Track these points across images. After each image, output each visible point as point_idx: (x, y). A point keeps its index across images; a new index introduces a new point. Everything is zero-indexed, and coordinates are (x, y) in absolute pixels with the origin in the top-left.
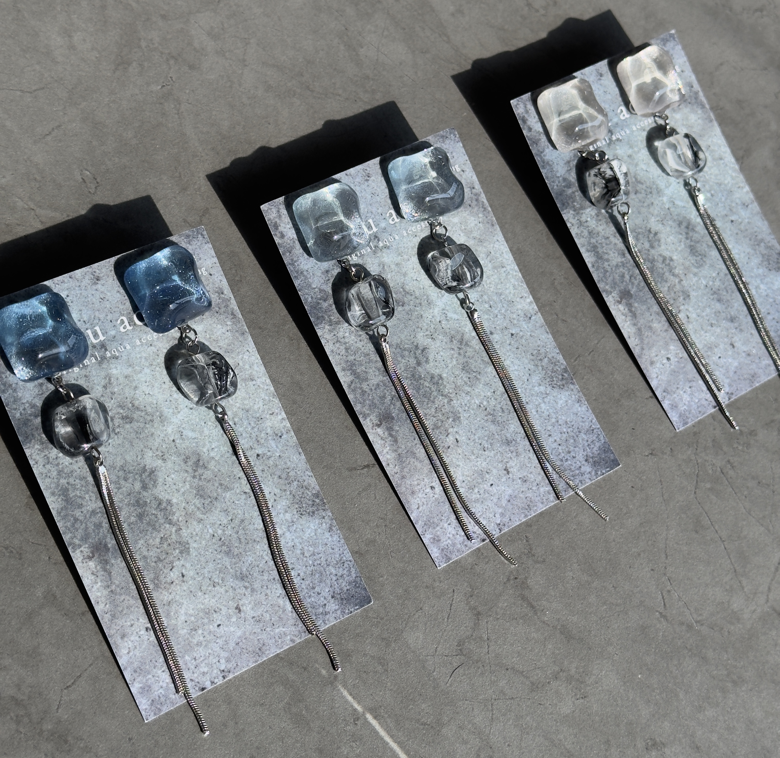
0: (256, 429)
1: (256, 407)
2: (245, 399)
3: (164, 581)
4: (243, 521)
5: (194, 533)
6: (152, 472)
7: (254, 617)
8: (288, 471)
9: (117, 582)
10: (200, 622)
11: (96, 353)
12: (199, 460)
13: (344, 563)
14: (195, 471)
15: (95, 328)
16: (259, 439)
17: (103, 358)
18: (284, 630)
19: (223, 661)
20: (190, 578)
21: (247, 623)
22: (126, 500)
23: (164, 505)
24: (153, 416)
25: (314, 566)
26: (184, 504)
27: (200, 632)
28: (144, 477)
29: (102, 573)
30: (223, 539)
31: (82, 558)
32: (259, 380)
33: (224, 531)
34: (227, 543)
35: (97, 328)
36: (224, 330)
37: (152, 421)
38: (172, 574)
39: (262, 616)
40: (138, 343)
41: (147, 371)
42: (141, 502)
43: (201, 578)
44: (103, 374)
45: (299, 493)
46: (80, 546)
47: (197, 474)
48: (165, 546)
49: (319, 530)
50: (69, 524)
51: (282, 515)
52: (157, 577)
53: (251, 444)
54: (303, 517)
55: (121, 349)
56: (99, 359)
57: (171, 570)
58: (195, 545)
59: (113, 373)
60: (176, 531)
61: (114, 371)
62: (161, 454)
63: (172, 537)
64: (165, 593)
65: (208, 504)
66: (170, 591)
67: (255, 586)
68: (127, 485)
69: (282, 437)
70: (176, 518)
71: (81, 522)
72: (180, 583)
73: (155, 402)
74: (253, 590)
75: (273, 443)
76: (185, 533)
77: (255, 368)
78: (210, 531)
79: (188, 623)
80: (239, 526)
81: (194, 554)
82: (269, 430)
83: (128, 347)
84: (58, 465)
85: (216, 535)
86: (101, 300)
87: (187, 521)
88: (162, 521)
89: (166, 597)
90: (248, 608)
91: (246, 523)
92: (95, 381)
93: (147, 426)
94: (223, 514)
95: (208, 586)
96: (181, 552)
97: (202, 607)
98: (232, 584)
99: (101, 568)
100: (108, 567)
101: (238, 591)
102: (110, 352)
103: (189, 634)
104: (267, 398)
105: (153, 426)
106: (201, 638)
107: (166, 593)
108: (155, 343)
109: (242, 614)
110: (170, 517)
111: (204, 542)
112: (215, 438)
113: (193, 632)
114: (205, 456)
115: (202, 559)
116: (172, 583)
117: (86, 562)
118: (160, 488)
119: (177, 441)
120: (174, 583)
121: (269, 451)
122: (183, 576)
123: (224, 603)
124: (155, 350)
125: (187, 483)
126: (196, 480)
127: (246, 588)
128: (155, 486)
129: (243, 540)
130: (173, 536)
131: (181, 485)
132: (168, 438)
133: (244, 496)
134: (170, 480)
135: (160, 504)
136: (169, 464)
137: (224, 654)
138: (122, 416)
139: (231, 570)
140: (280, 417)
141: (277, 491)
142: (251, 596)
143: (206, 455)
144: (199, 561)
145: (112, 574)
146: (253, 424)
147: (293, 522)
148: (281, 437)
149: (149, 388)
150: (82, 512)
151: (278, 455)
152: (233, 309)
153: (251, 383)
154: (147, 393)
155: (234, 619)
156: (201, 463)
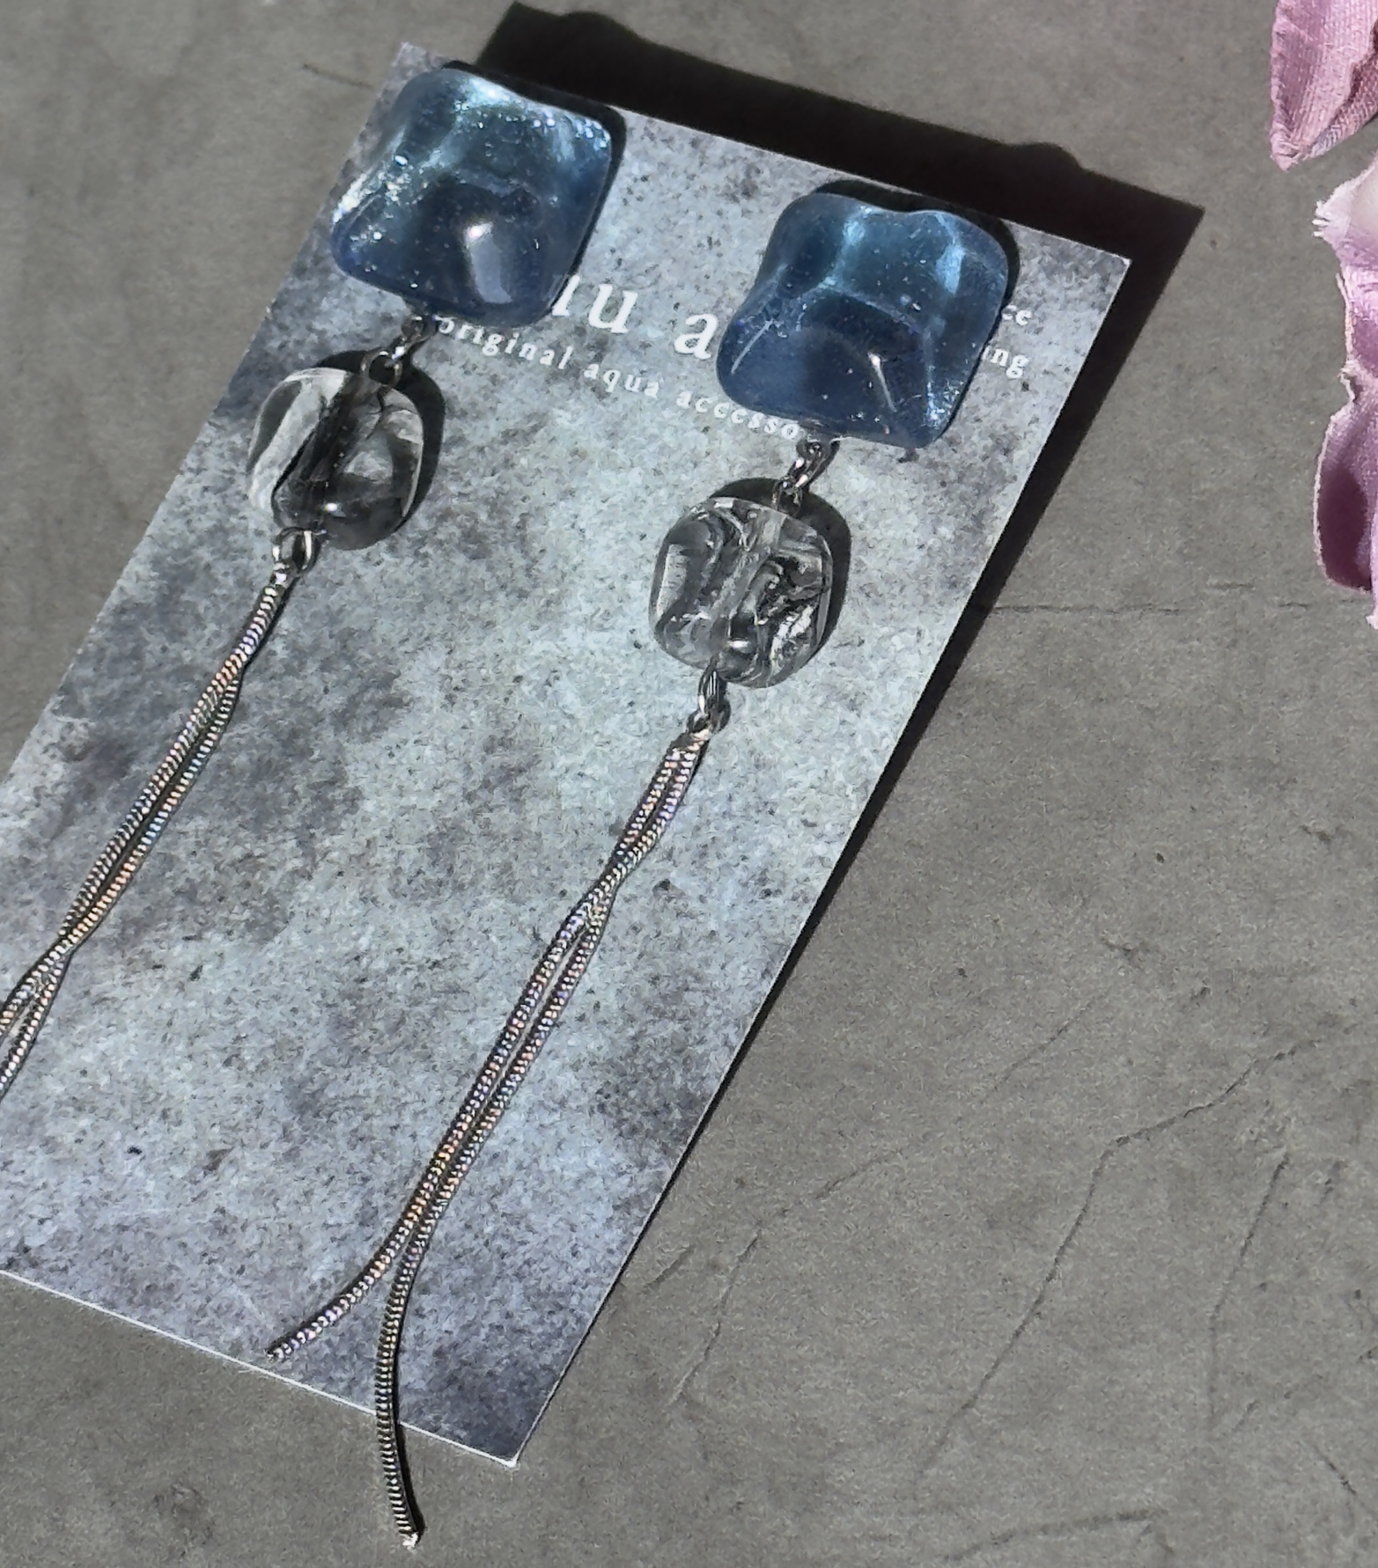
0: (729, 824)
1: (791, 774)
2: (784, 732)
3: (145, 946)
4: (454, 990)
5: (325, 913)
6: (397, 703)
7: (222, 1211)
8: (693, 985)
9: (59, 855)
10: (108, 1103)
11: (569, 350)
12: (521, 771)
13: (561, 1308)
14: (486, 785)
15: (626, 294)
16: (712, 852)
17: (574, 370)
18: (248, 1304)
19: (50, 1229)
20: (200, 995)
21: (194, 1207)
22: (276, 711)
23: (338, 794)
24: (535, 587)
25: (486, 1244)
26: (377, 832)
27: (84, 1122)
28: (368, 696)
29: (56, 808)
30: (367, 985)
31: (56, 739)
32: (869, 720)
33: (392, 970)
34: (364, 1001)
35: (630, 298)
36: (914, 538)
37: (522, 594)
38: (178, 949)
39: (243, 1228)
40: (684, 400)
41: (635, 477)
42: (301, 742)
43: (225, 1018)
44: (536, 404)
45: (652, 1054)
46: (80, 713)
47: (483, 794)
48: (236, 879)
49: (598, 1181)
50: (112, 650)
51: (557, 1063)
52: (141, 925)
53: (679, 844)
54: (597, 1115)
55: (633, 383)
56: (562, 366)
57: (188, 939)
58: (296, 939)
59: (558, 420)
60: (295, 871)
61: (562, 419)
62: (457, 682)
63: (272, 874)
64: (119, 972)
65: (427, 882)
66: (133, 978)
67: (306, 1153)
68: (315, 681)
69: (771, 899)
70: (327, 843)
71: (139, 669)
72: (172, 984)
73: (576, 560)
74: (291, 1155)
75: (731, 891)
76: (306, 891)
77: (894, 687)
78: (364, 942)
79: (84, 1080)
80: (435, 994)
81: (271, 956)
82: (758, 854)
83: (652, 391)
84: (233, 511)
85: (365, 961)
86: (705, 242)
87: (340, 874)
88: (292, 821)
89: (109, 983)
90: (235, 1182)
91: (458, 1002)
92: (500, 407)
93: (501, 596)
94: (432, 931)
95: (216, 1049)
96: (250, 926)
97: (152, 1078)
98: (266, 1096)
99: (66, 796)
100: (79, 807)
101: (263, 1124)
102: (602, 372)
103: (60, 1104)
104: (840, 778)
105: (512, 607)
106: (70, 1138)
107: (119, 975)
108: (721, 433)
109: (210, 1179)
110: (318, 832)
111: (321, 950)
112: (616, 758)
113: (71, 1109)
114: (544, 776)
115: (276, 982)
116: (159, 967)
117: (53, 756)
118: (373, 750)
119: (525, 688)
120: (160, 972)
121: (702, 899)
122: (195, 976)
123: (204, 1120)
124: (702, 449)
125: (438, 795)
126: (465, 807)
127: (286, 1135)
128: (366, 737)
129: (405, 1032)
130: (276, 877)
131: (421, 785)
132: (513, 663)
133: (523, 942)
134: (413, 754)
135: (332, 783)
136: (452, 720)
137: (68, 1218)
138: (473, 529)
139: (301, 1067)
140: (820, 849)
141: (611, 1002)
142: (275, 1163)
143: (553, 774)
144: (265, 980)
145: (72, 828)
146: (737, 805)
147: (562, 1103)
148: (768, 893)
149: (597, 520)
150: (164, 649)
151: (712, 925)
152: (994, 508)
153: (840, 711)
154: (582, 525)
155: (179, 1172)
156: (520, 781)
